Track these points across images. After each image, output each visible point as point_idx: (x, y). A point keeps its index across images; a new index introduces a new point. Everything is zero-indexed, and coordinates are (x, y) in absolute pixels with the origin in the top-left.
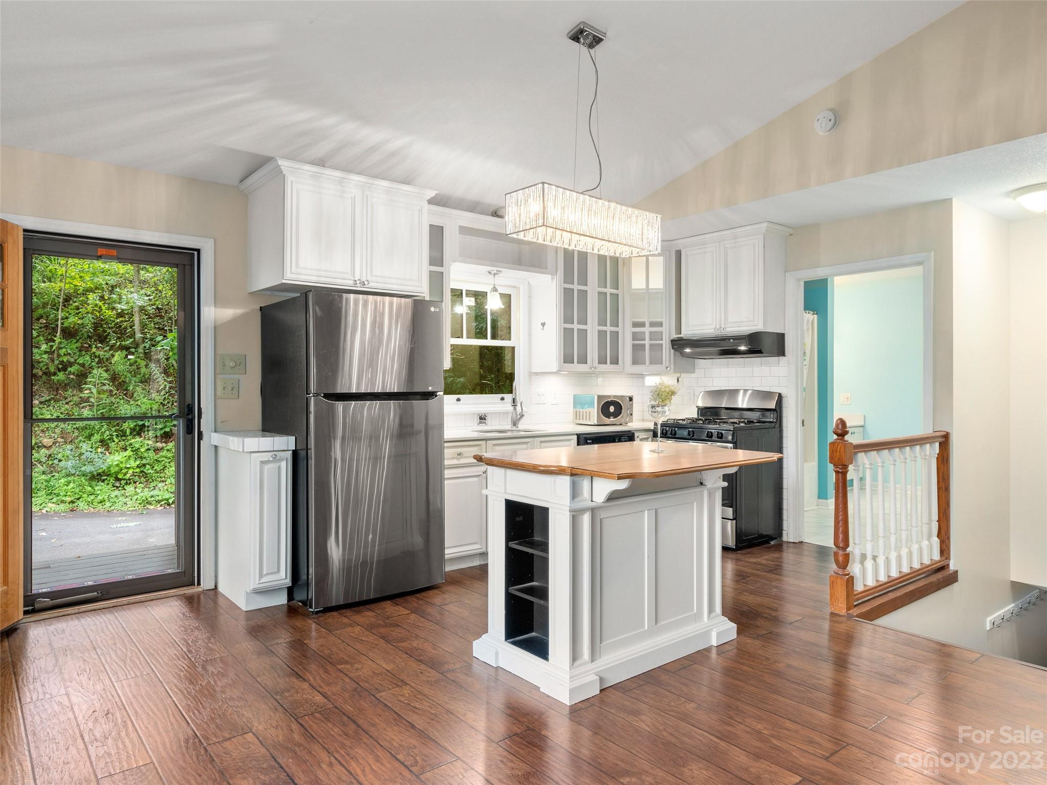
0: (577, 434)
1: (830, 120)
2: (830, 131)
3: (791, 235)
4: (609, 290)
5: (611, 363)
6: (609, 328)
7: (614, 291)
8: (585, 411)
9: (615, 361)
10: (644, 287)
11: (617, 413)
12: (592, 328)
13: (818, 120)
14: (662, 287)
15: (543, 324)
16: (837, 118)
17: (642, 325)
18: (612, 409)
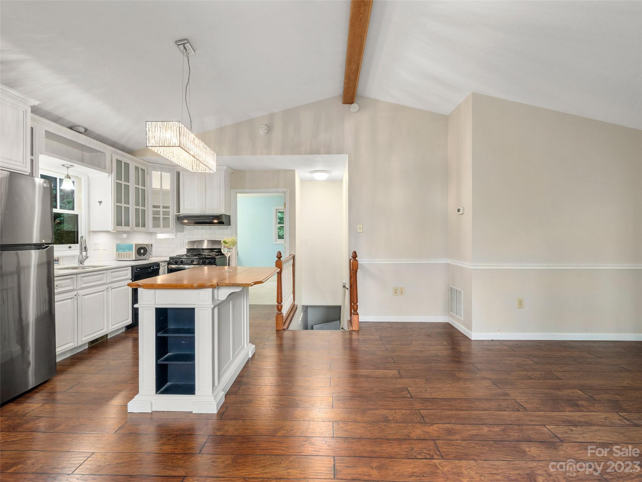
0: (131, 266)
1: (266, 129)
2: (265, 134)
3: (233, 173)
4: (141, 187)
5: (142, 227)
6: (141, 208)
7: (143, 188)
8: (125, 253)
9: (144, 225)
10: (160, 188)
11: (144, 254)
12: (132, 207)
13: (261, 128)
14: (169, 188)
15: (100, 202)
16: (269, 129)
17: (159, 207)
18: (142, 251)
